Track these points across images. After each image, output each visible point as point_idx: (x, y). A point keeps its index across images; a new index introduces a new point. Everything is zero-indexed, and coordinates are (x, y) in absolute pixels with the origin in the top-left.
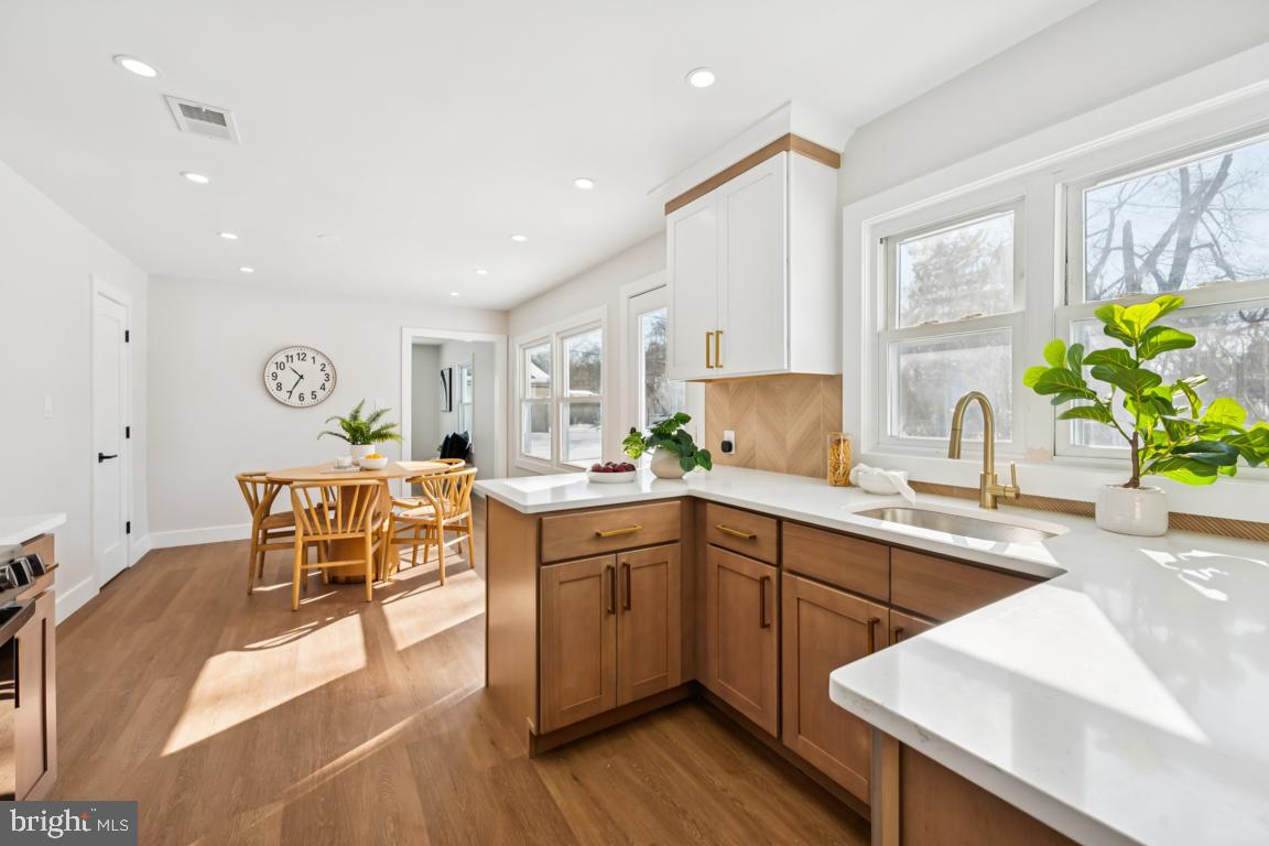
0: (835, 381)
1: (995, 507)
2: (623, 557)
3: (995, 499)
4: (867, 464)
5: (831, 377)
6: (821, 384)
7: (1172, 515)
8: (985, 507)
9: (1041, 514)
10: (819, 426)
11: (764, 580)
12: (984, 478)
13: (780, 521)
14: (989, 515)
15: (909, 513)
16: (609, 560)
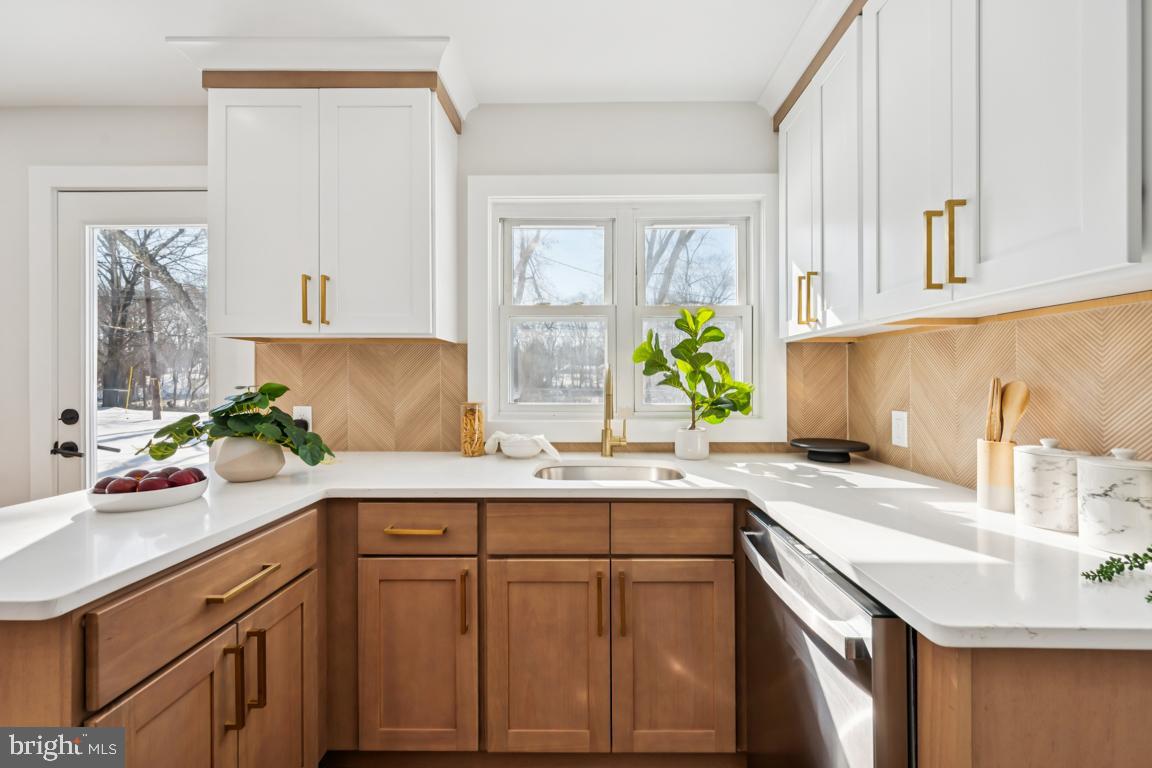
0: (459, 351)
1: (611, 455)
2: (247, 625)
3: (612, 448)
4: (503, 431)
5: (452, 345)
6: (441, 352)
7: (711, 444)
8: (606, 456)
9: (632, 455)
10: (437, 396)
11: (465, 576)
12: (605, 432)
13: (481, 503)
14: (607, 460)
15: (560, 470)
16: (226, 639)
